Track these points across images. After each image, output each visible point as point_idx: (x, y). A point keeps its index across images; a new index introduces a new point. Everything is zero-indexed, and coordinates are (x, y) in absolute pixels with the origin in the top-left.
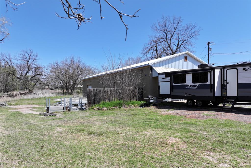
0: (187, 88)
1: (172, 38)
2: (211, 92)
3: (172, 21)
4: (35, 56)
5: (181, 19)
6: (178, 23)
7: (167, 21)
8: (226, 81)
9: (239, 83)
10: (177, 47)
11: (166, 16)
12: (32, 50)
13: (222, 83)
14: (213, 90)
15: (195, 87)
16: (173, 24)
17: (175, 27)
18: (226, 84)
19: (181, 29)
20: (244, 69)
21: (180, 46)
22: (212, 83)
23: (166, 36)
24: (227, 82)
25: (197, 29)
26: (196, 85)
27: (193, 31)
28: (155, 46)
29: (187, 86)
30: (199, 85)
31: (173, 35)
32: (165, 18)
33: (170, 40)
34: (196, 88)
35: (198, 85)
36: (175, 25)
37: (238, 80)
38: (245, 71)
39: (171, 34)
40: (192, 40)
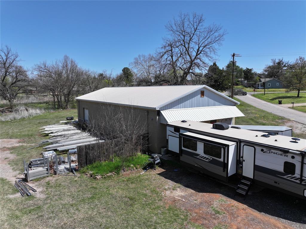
0: (198, 157)
1: (191, 41)
2: (224, 171)
3: (191, 19)
4: (14, 56)
5: (203, 17)
6: (199, 23)
7: (185, 20)
8: (242, 157)
9: (255, 164)
10: (197, 53)
11: (185, 13)
12: (9, 48)
13: (238, 159)
14: (226, 169)
15: (206, 159)
16: (193, 23)
17: (195, 27)
18: (242, 161)
19: (203, 30)
20: (262, 150)
21: (201, 52)
22: (226, 162)
23: (183, 39)
24: (243, 159)
25: (221, 32)
26: (208, 158)
27: (216, 34)
28: (170, 50)
29: (198, 155)
30: (212, 159)
31: (192, 37)
32: (183, 16)
33: (189, 44)
34: (207, 161)
35: (210, 158)
36: (195, 24)
37: (256, 161)
38: (264, 152)
39: (190, 36)
40: (215, 46)
